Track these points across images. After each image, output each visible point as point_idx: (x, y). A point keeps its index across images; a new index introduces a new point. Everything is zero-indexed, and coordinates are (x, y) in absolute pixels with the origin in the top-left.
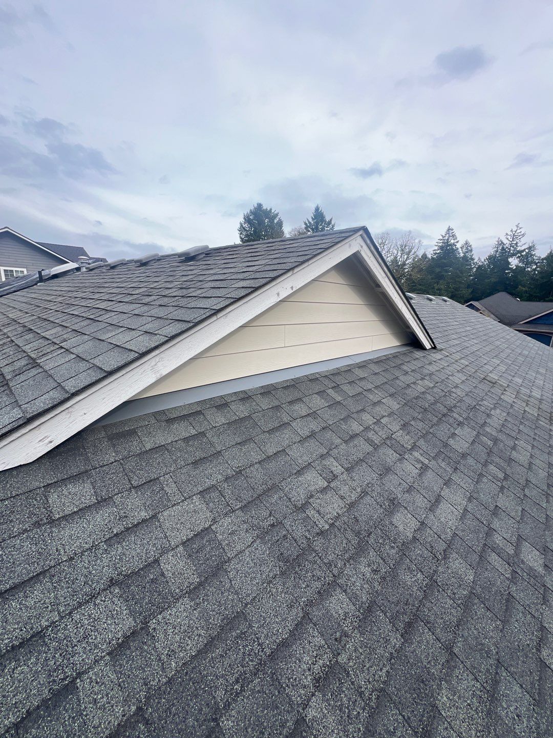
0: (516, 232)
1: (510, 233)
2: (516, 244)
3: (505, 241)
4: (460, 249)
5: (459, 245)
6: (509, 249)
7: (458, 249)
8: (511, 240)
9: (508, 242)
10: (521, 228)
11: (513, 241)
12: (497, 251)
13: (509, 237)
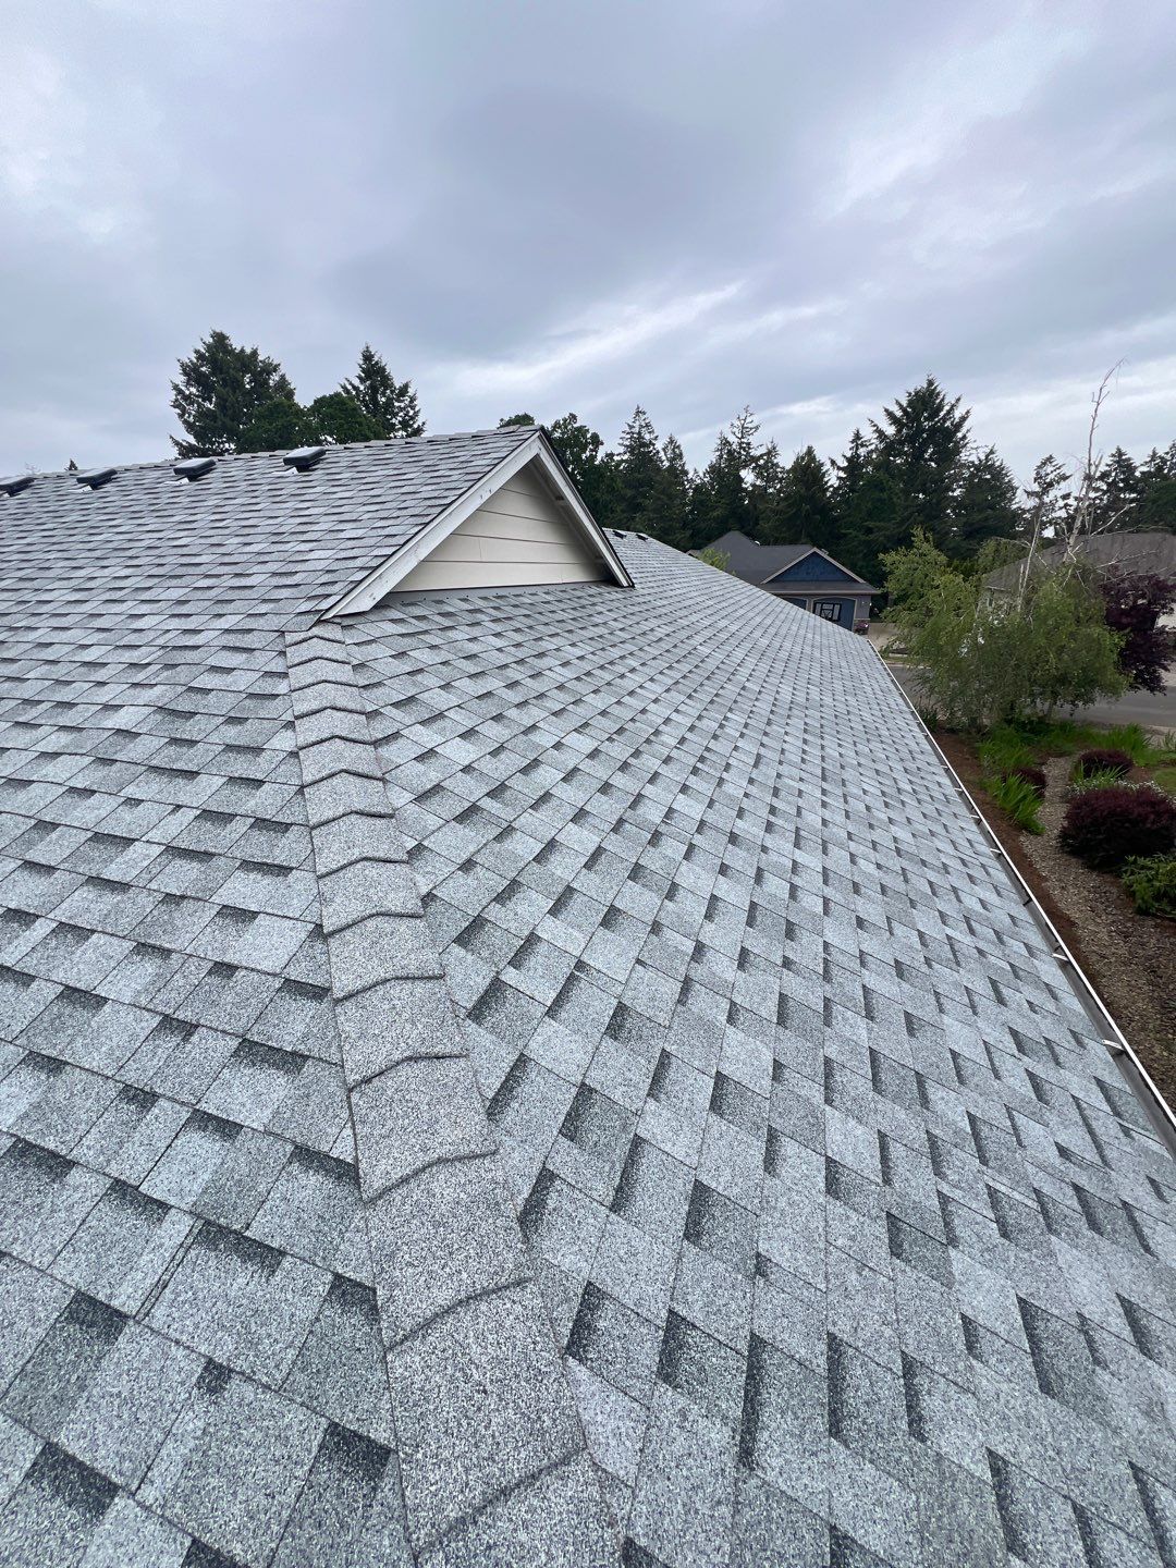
0: (745, 420)
1: (737, 423)
5: (659, 445)
6: (739, 453)
7: (658, 452)
8: (740, 436)
9: (736, 440)
10: (752, 415)
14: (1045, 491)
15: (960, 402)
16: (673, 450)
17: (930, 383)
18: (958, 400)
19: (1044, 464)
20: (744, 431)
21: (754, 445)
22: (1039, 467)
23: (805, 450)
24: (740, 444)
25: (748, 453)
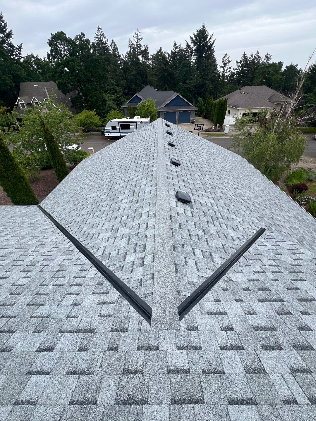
0: (137, 34)
1: (135, 36)
2: (140, 45)
3: (134, 43)
4: (110, 47)
5: (109, 43)
6: (137, 49)
7: (109, 47)
8: (137, 41)
9: (136, 43)
10: (140, 32)
11: (138, 42)
12: (130, 49)
13: (135, 39)
14: (225, 66)
15: (213, 36)
16: (114, 46)
17: (204, 27)
18: (213, 35)
19: (225, 56)
20: (138, 40)
21: (142, 45)
22: (224, 57)
23: (159, 49)
24: (137, 45)
25: (140, 49)
